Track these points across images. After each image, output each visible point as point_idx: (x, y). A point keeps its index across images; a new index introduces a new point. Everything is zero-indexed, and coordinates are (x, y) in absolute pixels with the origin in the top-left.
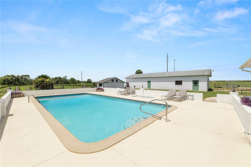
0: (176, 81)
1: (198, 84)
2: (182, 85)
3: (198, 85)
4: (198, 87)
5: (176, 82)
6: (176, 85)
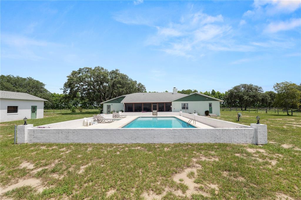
0: (8, 107)
2: (17, 113)
3: (36, 112)
4: (36, 114)
5: (8, 109)
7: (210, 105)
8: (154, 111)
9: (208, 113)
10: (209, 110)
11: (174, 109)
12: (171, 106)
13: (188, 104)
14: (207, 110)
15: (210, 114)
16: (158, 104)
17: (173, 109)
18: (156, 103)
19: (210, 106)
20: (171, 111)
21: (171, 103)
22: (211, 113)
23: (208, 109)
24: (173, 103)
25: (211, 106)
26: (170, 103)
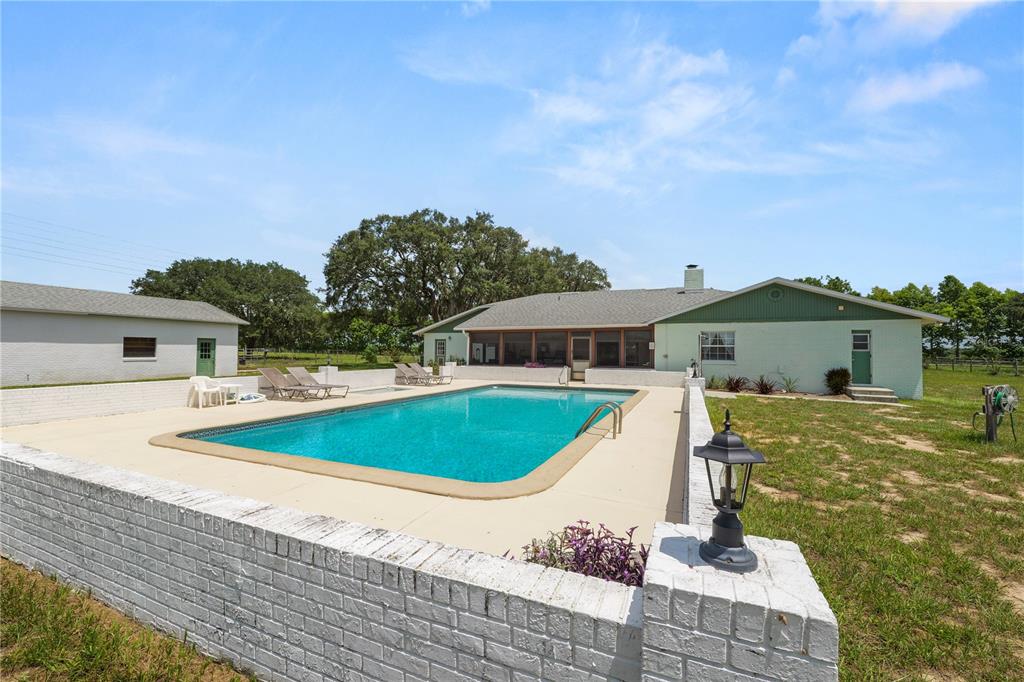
0: (127, 340)
1: (212, 352)
2: (154, 356)
3: (212, 357)
4: (214, 362)
5: (125, 344)
6: (125, 356)
7: (861, 342)
8: (577, 365)
9: (846, 383)
10: (848, 365)
11: (666, 356)
12: (651, 346)
13: (732, 334)
14: (837, 367)
15: (853, 388)
16: (593, 334)
17: (658, 359)
18: (586, 332)
19: (855, 346)
20: (652, 367)
21: (650, 329)
22: (868, 380)
23: (846, 362)
24: (659, 331)
25: (865, 346)
26: (648, 332)
